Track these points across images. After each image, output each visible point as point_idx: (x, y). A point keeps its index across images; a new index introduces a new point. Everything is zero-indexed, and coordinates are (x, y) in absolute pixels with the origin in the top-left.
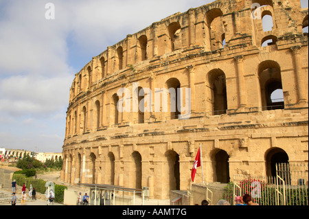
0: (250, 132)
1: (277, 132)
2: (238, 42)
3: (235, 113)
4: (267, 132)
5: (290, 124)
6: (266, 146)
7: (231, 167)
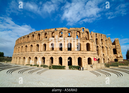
0: (86, 55)
1: (90, 55)
2: (83, 39)
3: (83, 51)
4: (88, 55)
5: (92, 54)
6: (88, 57)
7: (82, 60)
